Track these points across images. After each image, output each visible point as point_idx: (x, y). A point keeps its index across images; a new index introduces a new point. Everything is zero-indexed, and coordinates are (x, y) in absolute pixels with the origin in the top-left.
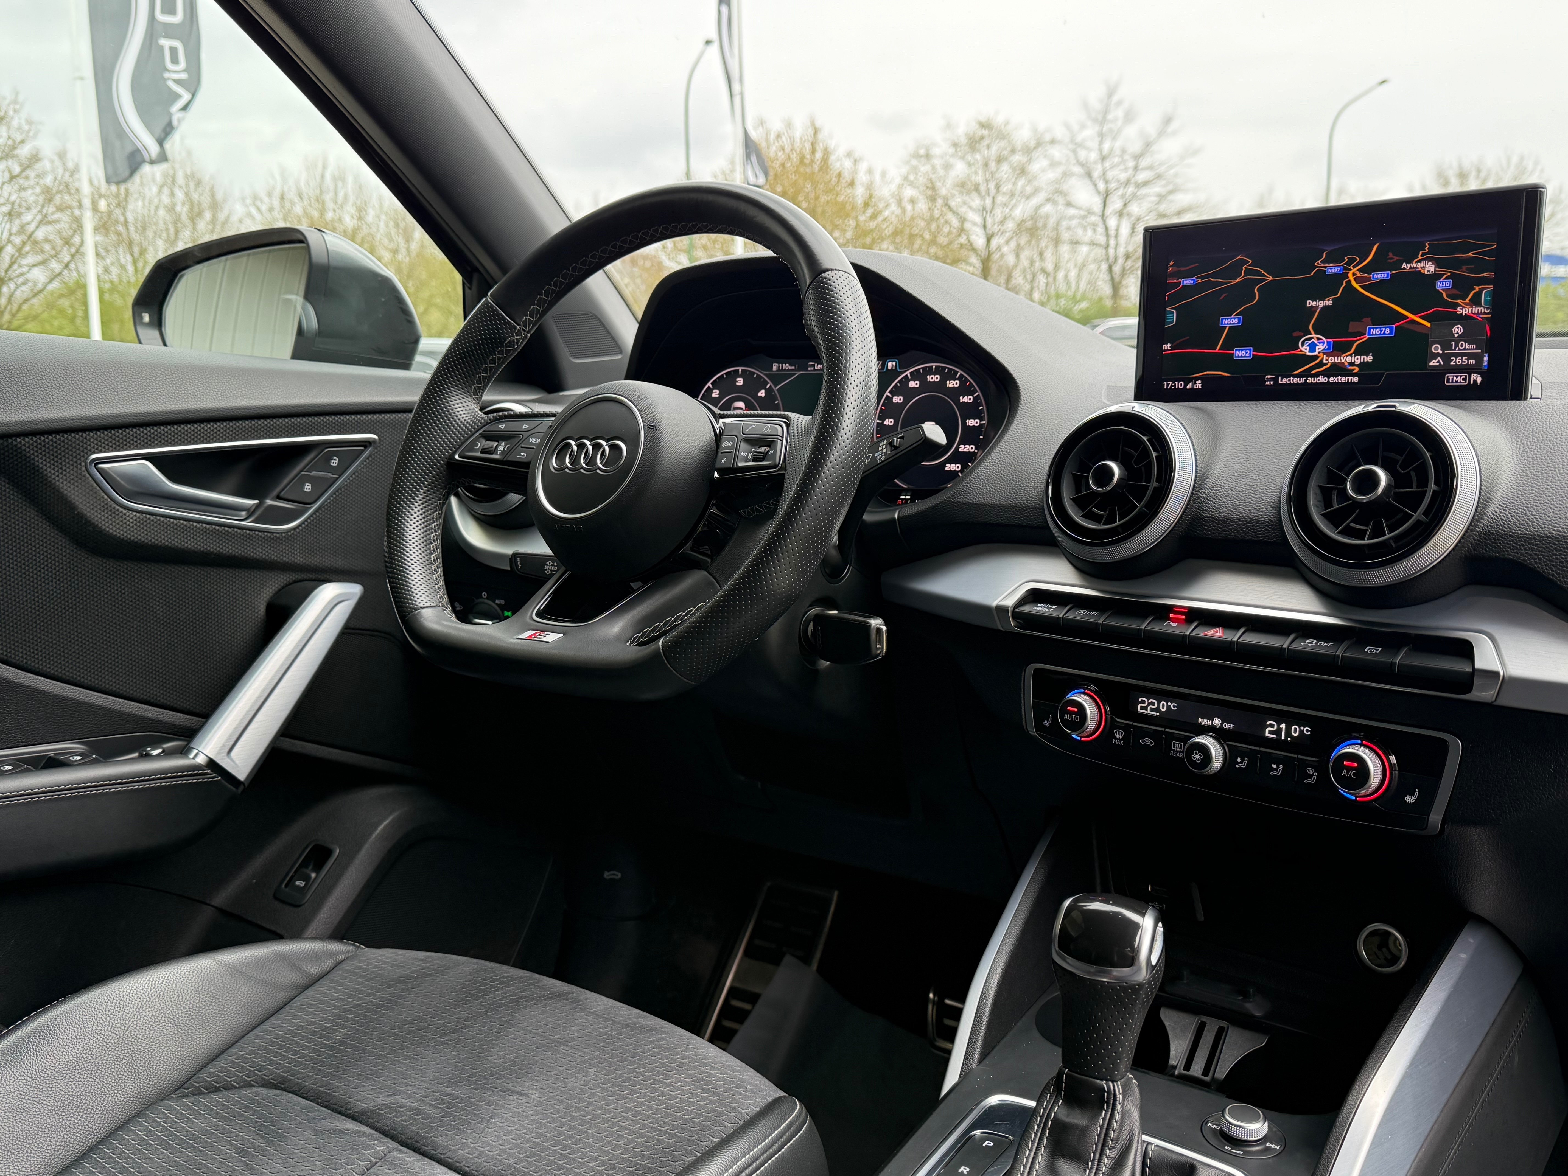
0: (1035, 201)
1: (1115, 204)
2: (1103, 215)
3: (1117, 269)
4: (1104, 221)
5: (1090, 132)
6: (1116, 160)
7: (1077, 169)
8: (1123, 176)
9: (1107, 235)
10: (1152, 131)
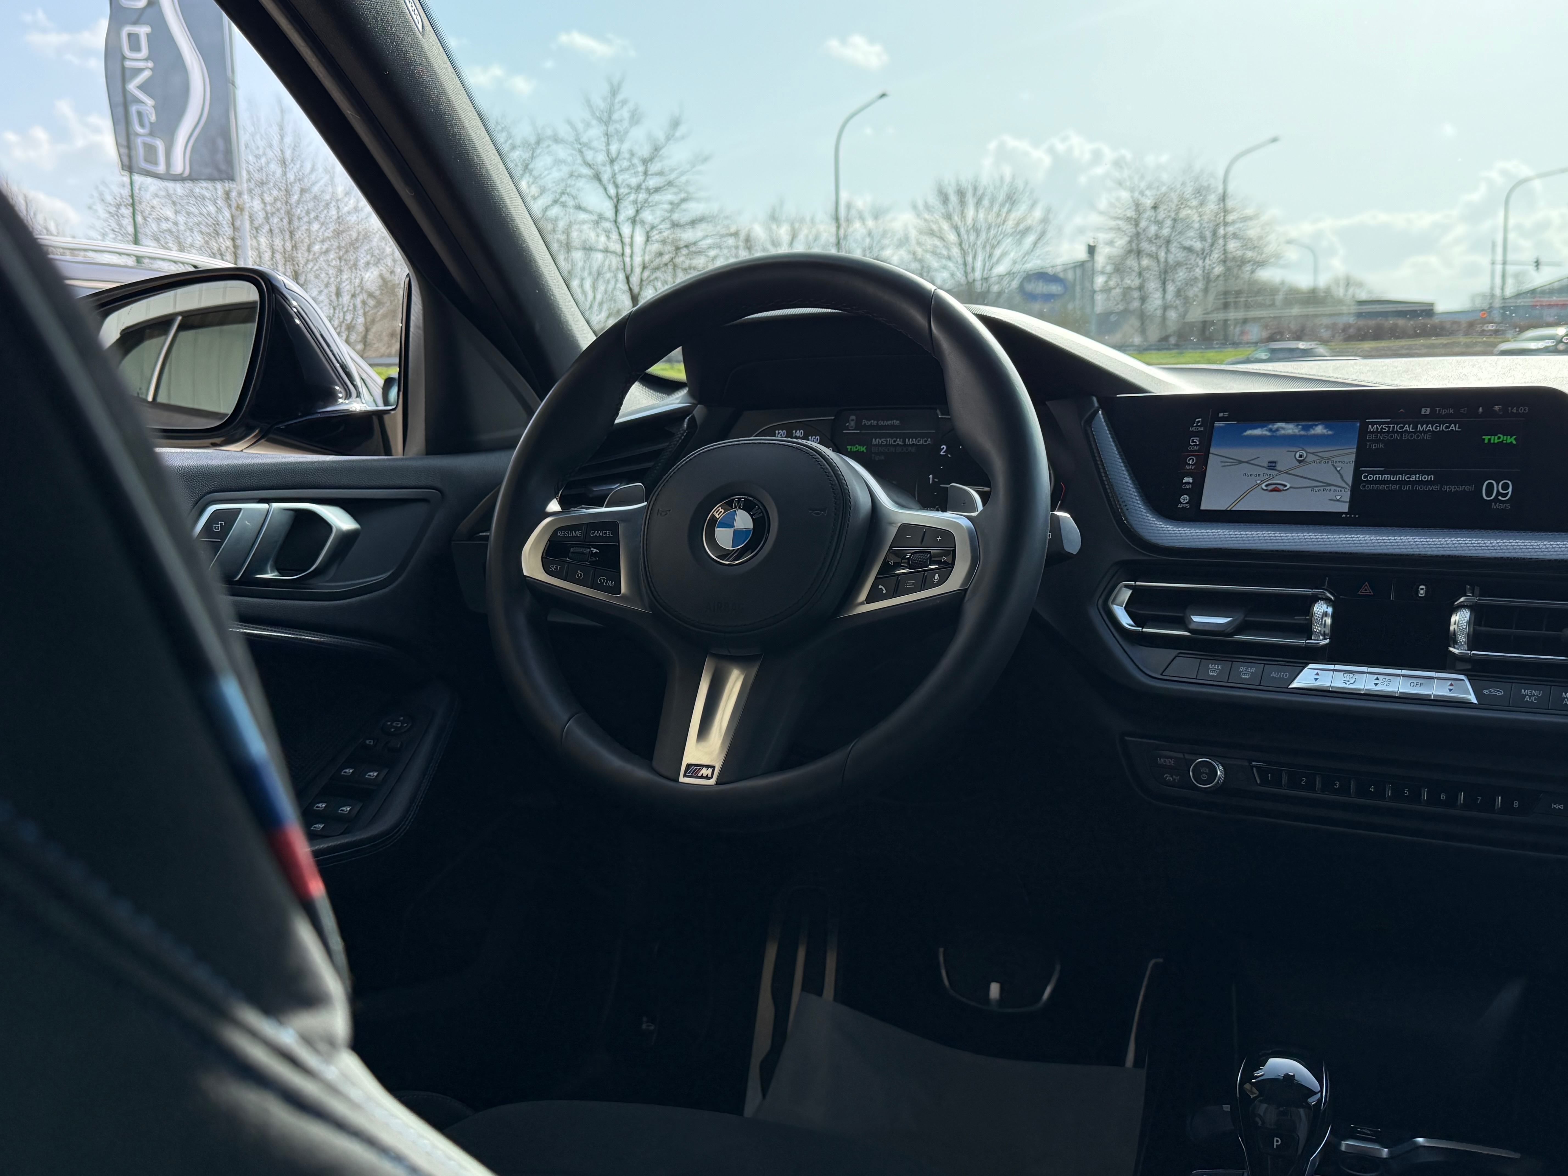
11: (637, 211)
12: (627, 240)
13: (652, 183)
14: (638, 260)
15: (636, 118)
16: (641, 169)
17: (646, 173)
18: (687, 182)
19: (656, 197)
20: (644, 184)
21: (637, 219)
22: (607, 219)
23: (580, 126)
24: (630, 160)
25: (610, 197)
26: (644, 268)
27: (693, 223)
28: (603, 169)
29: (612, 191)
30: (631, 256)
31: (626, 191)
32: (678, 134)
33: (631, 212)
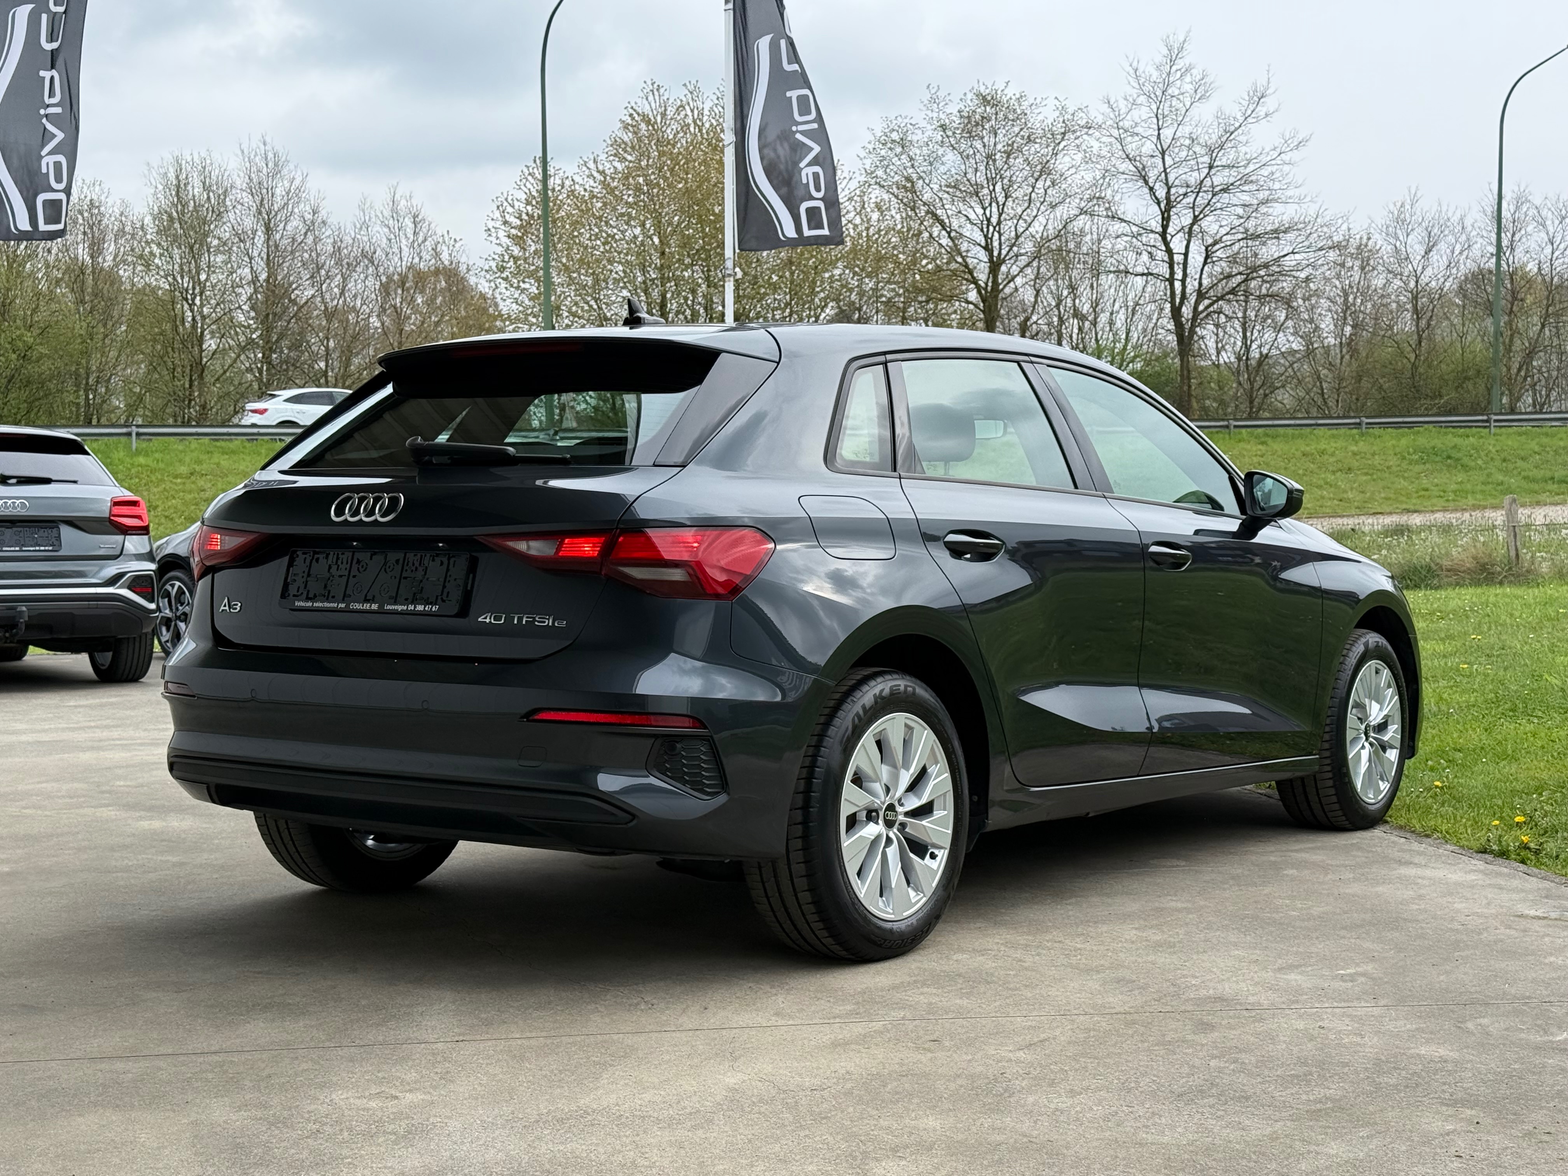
0: (1062, 212)
1: (1181, 218)
2: (1163, 234)
3: (1187, 311)
4: (1166, 243)
5: (1144, 113)
6: (1183, 154)
7: (1126, 166)
8: (1193, 178)
9: (1171, 263)
10: (1235, 112)
11: (1196, 219)
12: (1178, 258)
13: (1219, 179)
14: (1192, 286)
15: (1201, 93)
16: (1206, 159)
17: (1211, 167)
18: (1271, 176)
19: (1225, 198)
20: (1208, 183)
21: (1195, 227)
22: (1152, 231)
23: (1123, 106)
24: (1189, 148)
25: (1159, 203)
26: (1201, 295)
27: (1276, 233)
28: (1148, 162)
29: (1161, 193)
30: (1183, 281)
31: (1182, 191)
32: (1261, 111)
33: (1187, 220)
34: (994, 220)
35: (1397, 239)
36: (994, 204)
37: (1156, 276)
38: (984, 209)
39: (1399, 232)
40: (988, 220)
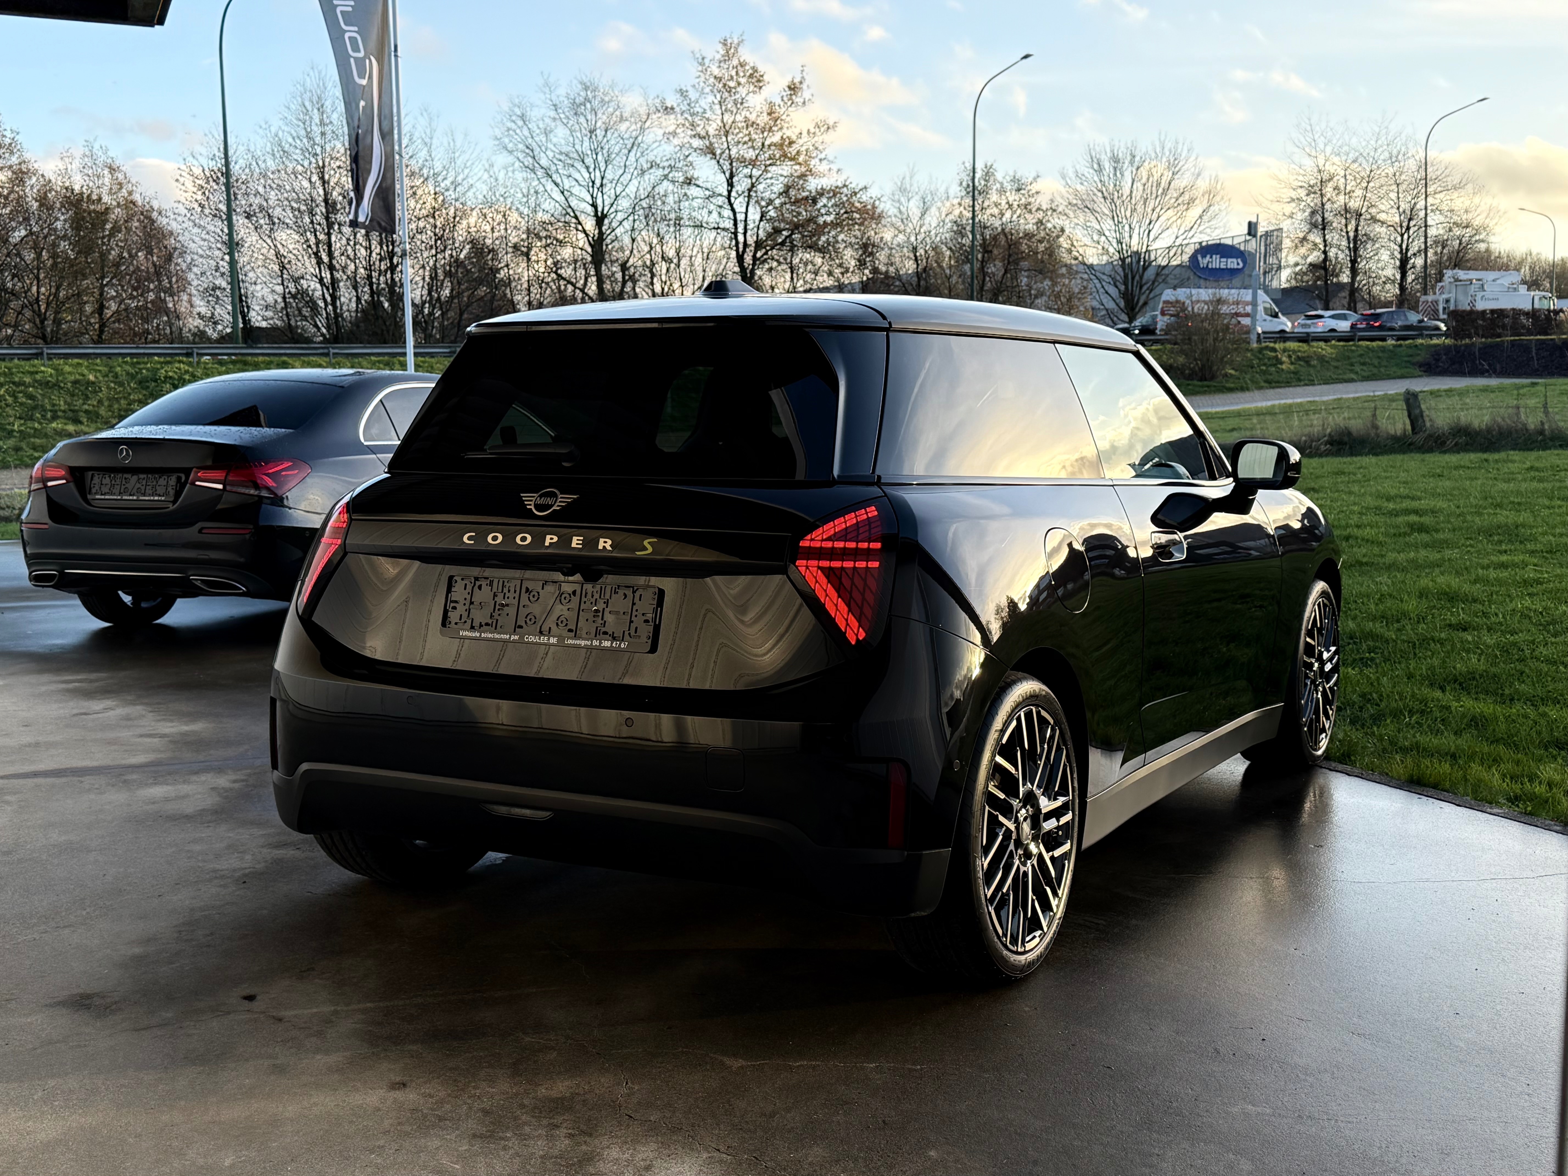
0: (650, 178)
1: (742, 184)
2: (729, 197)
3: (748, 259)
4: (731, 205)
5: (711, 101)
6: (742, 134)
7: (697, 143)
8: (751, 154)
9: (735, 220)
10: (778, 101)
11: (753, 185)
12: (740, 217)
14: (751, 238)
21: (753, 192)
22: (720, 195)
23: (693, 95)
25: (724, 173)
26: (758, 245)
28: (715, 140)
29: (726, 165)
30: (745, 234)
31: (741, 164)
32: (798, 100)
33: (746, 187)
34: (598, 183)
35: (901, 203)
36: (597, 171)
37: (724, 229)
38: (590, 174)
39: (902, 199)
40: (593, 182)
